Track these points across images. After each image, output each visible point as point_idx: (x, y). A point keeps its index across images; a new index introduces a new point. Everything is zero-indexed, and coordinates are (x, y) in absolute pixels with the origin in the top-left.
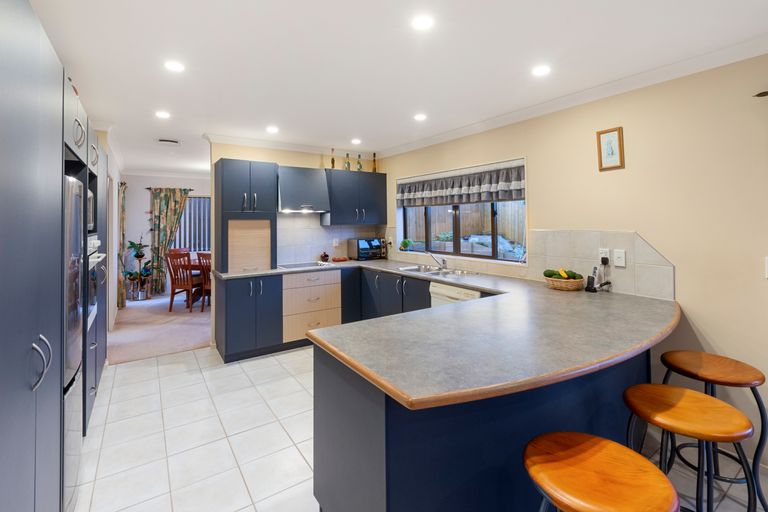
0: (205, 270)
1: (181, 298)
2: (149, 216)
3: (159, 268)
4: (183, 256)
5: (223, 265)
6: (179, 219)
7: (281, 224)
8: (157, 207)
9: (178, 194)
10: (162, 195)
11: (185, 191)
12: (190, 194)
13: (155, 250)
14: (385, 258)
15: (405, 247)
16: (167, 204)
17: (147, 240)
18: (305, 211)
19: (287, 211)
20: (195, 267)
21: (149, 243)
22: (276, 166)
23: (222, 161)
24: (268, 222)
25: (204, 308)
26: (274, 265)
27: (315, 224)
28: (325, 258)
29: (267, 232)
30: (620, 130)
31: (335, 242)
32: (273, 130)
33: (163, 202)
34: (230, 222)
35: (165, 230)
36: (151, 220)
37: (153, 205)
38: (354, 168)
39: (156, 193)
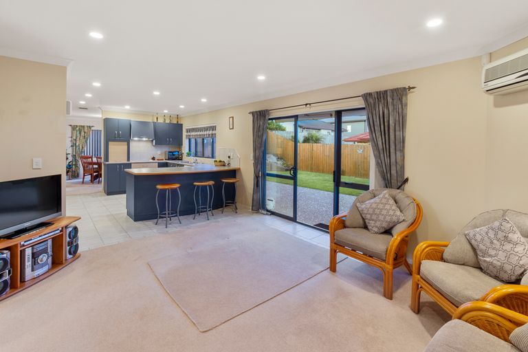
0: (99, 165)
1: (88, 178)
2: (70, 139)
3: (76, 165)
4: (89, 158)
5: (107, 159)
6: (86, 141)
7: (132, 144)
8: (75, 135)
9: (86, 128)
10: (77, 129)
11: (90, 127)
12: (92, 128)
13: (74, 156)
14: (181, 160)
15: (189, 155)
16: (80, 133)
17: (70, 151)
18: (144, 139)
19: (136, 139)
20: (95, 164)
21: (71, 153)
22: (130, 121)
23: (106, 119)
24: (126, 143)
25: (99, 182)
26: (128, 159)
27: (149, 144)
28: (153, 159)
29: (126, 147)
30: (233, 117)
31: (159, 152)
32: (128, 107)
33: (78, 132)
34: (110, 143)
35: (79, 146)
36: (71, 141)
37: (72, 133)
38: (168, 121)
39: (74, 128)
